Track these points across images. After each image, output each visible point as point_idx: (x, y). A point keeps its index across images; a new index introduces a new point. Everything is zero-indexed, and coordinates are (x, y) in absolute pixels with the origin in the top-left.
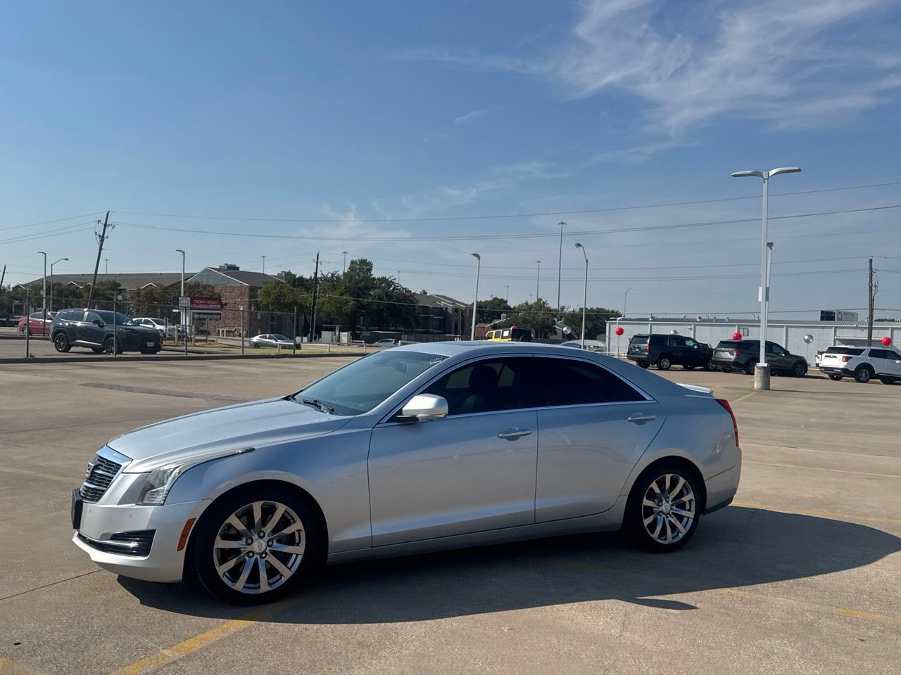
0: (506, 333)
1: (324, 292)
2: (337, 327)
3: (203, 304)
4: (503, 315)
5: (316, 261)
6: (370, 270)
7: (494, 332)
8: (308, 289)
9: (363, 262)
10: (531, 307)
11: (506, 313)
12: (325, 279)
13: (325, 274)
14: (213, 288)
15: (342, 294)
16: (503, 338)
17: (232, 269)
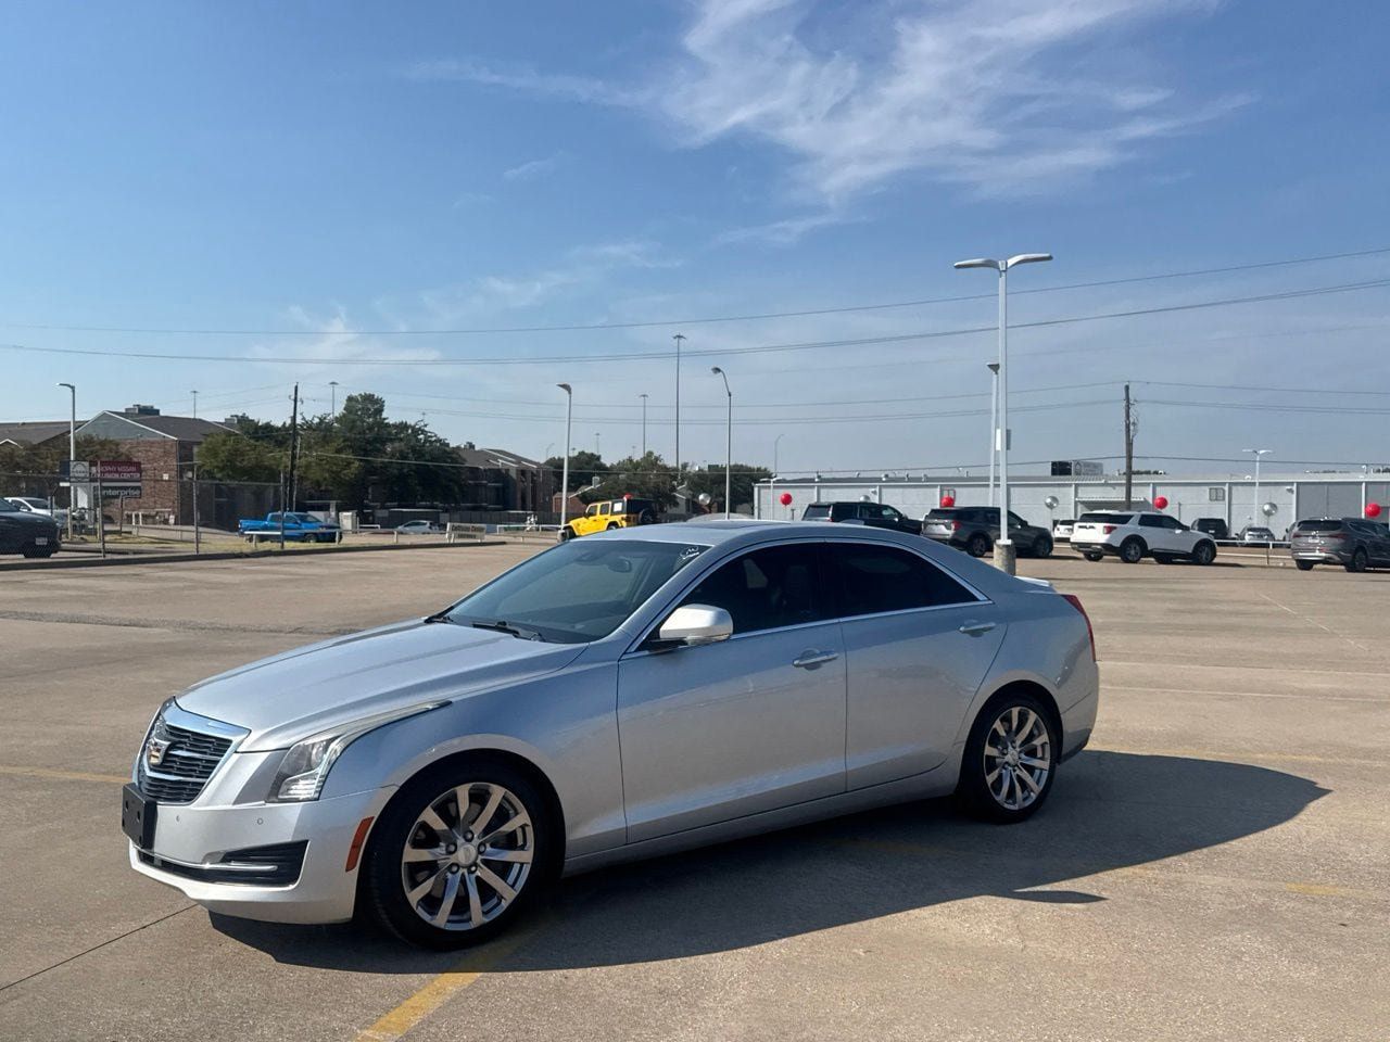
0: (618, 507)
1: (309, 448)
2: (333, 503)
3: (109, 472)
4: (596, 479)
5: (293, 397)
6: (380, 411)
7: (599, 505)
8: (280, 444)
9: (369, 398)
10: (637, 465)
11: (599, 475)
12: (309, 426)
13: (309, 418)
14: (117, 445)
15: (338, 451)
16: (613, 513)
17: (147, 413)
